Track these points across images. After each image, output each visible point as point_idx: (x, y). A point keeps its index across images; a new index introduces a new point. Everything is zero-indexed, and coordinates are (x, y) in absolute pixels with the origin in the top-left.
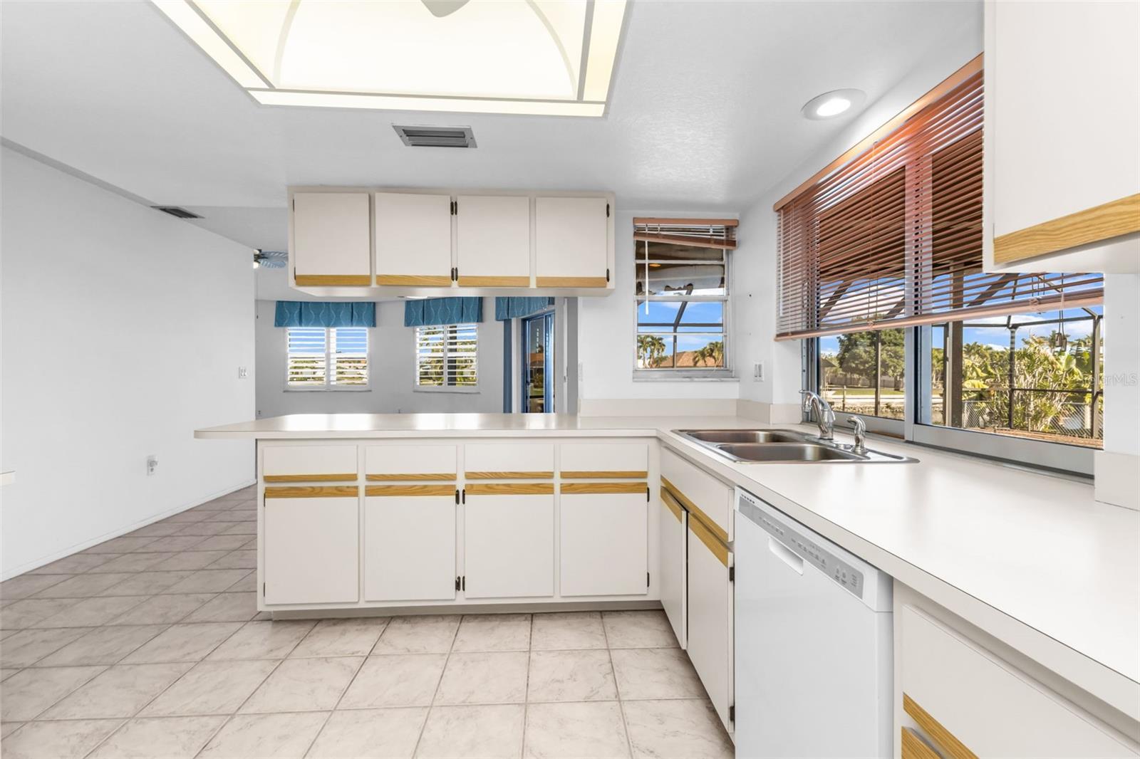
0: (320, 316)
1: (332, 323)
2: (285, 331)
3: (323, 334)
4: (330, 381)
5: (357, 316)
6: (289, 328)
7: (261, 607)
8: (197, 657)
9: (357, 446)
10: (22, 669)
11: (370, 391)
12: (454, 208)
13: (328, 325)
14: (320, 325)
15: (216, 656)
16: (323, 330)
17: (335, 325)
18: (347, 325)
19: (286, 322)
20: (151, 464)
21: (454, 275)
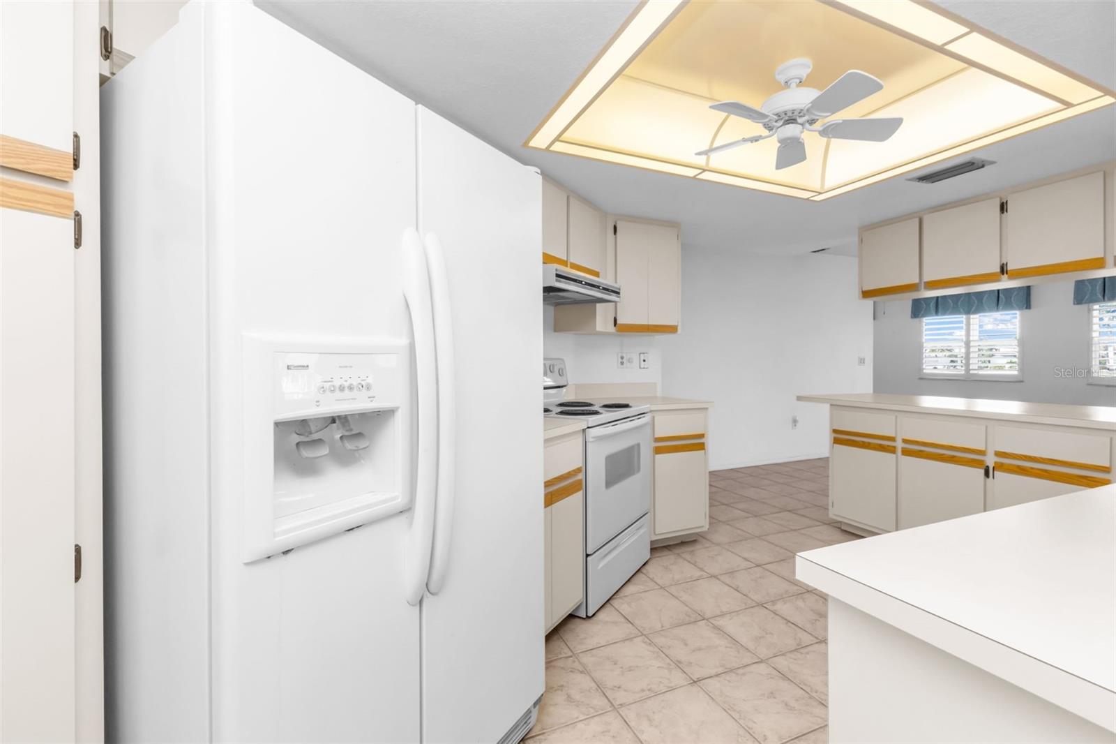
0: (959, 303)
1: (973, 310)
2: (921, 322)
3: (962, 322)
4: (970, 370)
5: (1004, 300)
6: (927, 318)
7: (831, 515)
8: (793, 528)
9: (896, 417)
10: (723, 504)
11: (1022, 381)
12: (1003, 208)
13: (968, 312)
14: (959, 313)
15: (803, 531)
16: (963, 318)
17: (975, 312)
18: (991, 310)
19: (922, 312)
20: (795, 421)
21: (1003, 269)
